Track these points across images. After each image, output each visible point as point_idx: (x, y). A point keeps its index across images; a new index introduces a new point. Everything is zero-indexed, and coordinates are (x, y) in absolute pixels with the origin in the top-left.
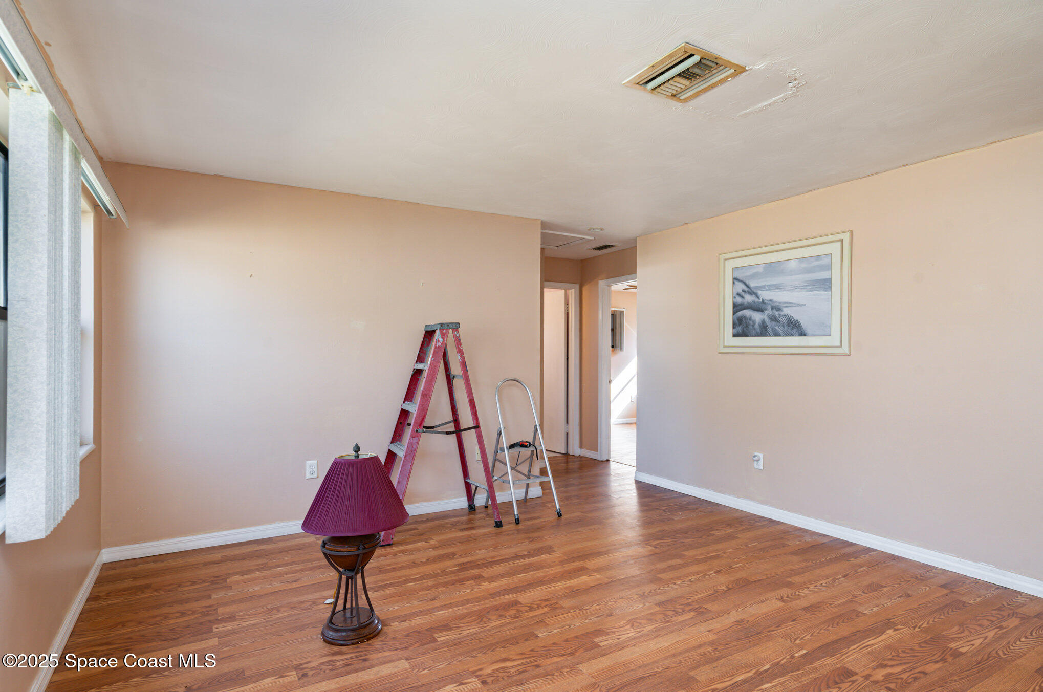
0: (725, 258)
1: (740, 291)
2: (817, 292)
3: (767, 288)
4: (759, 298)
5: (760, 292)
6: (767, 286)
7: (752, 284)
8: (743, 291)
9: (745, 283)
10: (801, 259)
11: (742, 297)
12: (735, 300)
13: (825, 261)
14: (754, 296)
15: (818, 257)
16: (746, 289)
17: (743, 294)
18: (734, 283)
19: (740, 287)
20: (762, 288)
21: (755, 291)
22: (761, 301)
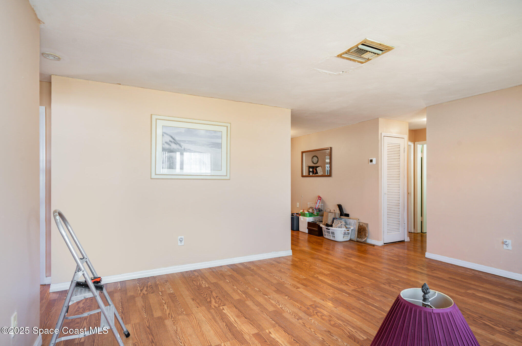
0: (157, 118)
1: (168, 141)
2: (214, 149)
3: (187, 142)
4: (181, 147)
5: (182, 144)
6: (187, 141)
7: (177, 138)
8: (170, 141)
9: (172, 137)
10: (207, 131)
11: (169, 144)
12: (164, 146)
13: (219, 134)
14: (178, 145)
15: (215, 132)
16: (173, 141)
17: (170, 143)
18: (163, 135)
19: (168, 139)
20: (184, 141)
21: (179, 143)
22: (183, 149)
